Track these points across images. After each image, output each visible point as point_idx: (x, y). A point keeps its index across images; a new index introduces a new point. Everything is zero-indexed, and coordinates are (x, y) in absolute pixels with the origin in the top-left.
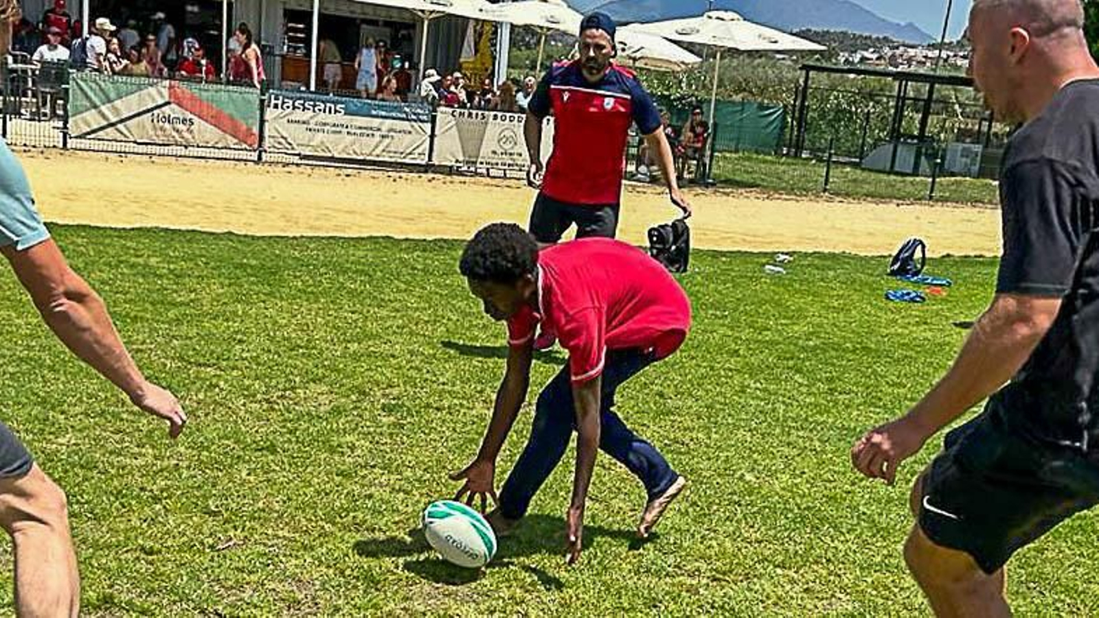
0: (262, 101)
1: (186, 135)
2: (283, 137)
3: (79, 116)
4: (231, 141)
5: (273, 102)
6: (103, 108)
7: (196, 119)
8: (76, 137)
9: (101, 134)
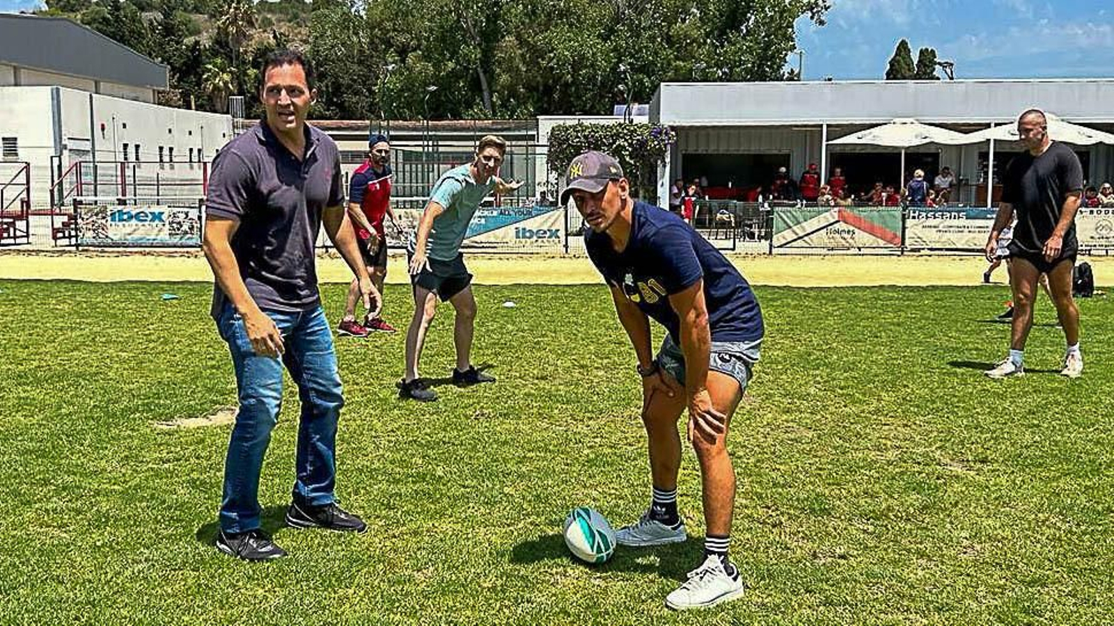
0: (904, 215)
1: (851, 241)
2: (919, 238)
3: (780, 234)
4: (882, 243)
5: (912, 214)
6: (795, 228)
7: (856, 231)
8: (778, 247)
9: (794, 244)
